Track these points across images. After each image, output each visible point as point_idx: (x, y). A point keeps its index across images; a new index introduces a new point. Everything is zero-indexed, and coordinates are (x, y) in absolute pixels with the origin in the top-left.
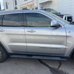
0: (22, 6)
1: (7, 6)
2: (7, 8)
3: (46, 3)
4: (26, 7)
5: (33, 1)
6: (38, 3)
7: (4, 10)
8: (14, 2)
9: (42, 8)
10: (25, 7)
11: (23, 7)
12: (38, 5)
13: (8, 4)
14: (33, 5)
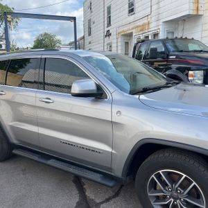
0: (121, 30)
1: (90, 28)
2: (90, 34)
3: (184, 20)
4: (130, 31)
5: (149, 17)
6: (162, 21)
7: (84, 38)
8: (106, 18)
9: (173, 33)
10: (128, 32)
11: (124, 31)
12: (160, 27)
13: (92, 23)
14: (148, 26)
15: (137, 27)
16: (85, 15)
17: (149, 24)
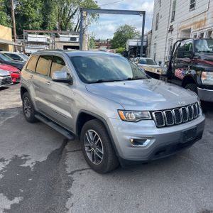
0: (182, 25)
5: (207, 13)
13: (160, 18)
14: (205, 23)
15: (196, 23)
16: (155, 9)
17: (205, 20)
